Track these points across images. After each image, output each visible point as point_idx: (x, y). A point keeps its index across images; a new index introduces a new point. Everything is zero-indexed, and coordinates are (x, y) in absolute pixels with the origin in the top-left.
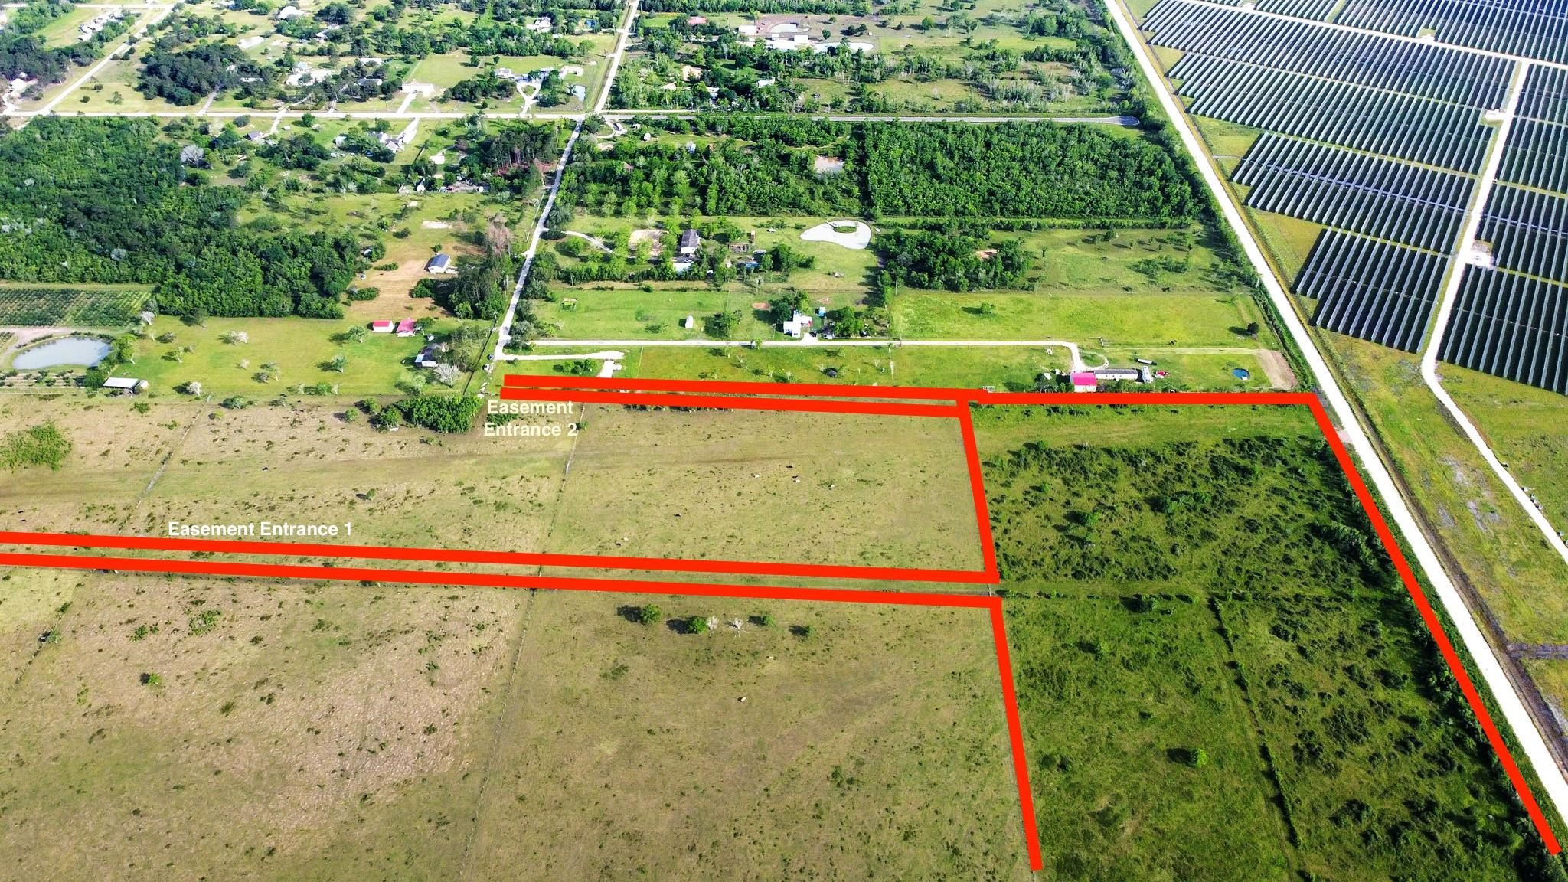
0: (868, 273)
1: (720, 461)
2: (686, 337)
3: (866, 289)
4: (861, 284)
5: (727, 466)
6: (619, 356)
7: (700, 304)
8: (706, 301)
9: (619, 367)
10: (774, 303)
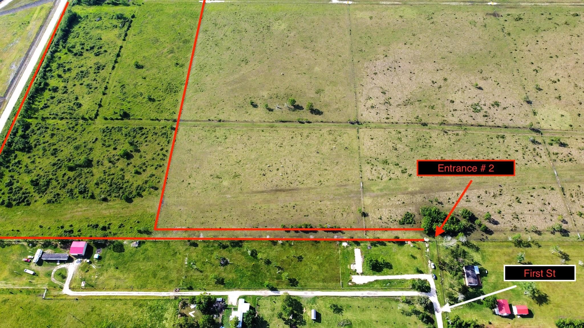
1: (288, 190)
5: (284, 187)
6: (354, 279)
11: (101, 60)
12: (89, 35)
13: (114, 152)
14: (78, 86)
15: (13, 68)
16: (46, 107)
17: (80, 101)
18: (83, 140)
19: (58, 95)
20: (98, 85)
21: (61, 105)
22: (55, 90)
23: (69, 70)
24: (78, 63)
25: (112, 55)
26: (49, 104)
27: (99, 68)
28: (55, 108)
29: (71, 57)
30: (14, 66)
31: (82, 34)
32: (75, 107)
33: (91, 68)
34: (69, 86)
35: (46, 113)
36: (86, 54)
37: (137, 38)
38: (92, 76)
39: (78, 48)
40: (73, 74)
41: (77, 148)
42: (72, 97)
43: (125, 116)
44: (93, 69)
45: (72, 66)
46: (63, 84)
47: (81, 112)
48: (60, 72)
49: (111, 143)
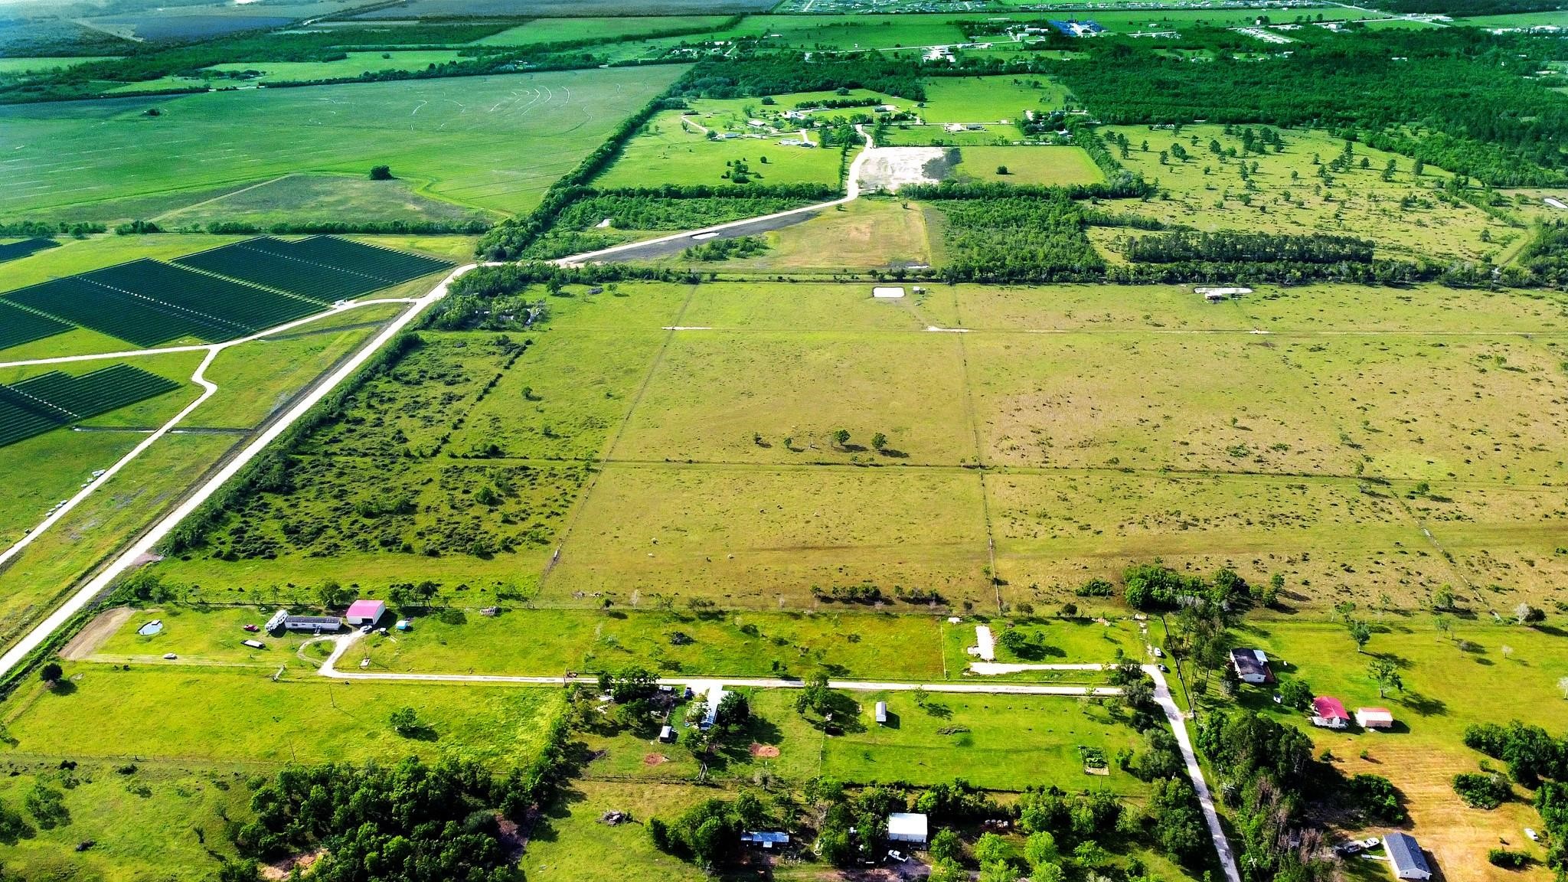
0: (555, 824)
1: (829, 548)
2: (882, 696)
3: (577, 785)
4: (579, 797)
5: (820, 544)
6: (977, 667)
7: (867, 756)
8: (857, 764)
9: (971, 651)
10: (744, 757)
11: (457, 390)
12: (438, 363)
13: (464, 496)
14: (405, 419)
15: (281, 397)
16: (335, 441)
17: (406, 435)
18: (402, 481)
19: (363, 428)
20: (445, 418)
21: (366, 439)
22: (359, 422)
23: (391, 400)
24: (410, 392)
25: (480, 384)
26: (341, 438)
27: (451, 398)
29: (397, 386)
31: (424, 361)
32: (394, 442)
33: (435, 398)
34: (388, 418)
35: (333, 448)
36: (428, 383)
37: (533, 367)
38: (435, 407)
39: (414, 376)
40: (399, 404)
42: (389, 431)
43: (495, 453)
44: (439, 399)
45: (398, 396)
46: (375, 416)
47: (406, 448)
48: (373, 402)
49: (460, 485)
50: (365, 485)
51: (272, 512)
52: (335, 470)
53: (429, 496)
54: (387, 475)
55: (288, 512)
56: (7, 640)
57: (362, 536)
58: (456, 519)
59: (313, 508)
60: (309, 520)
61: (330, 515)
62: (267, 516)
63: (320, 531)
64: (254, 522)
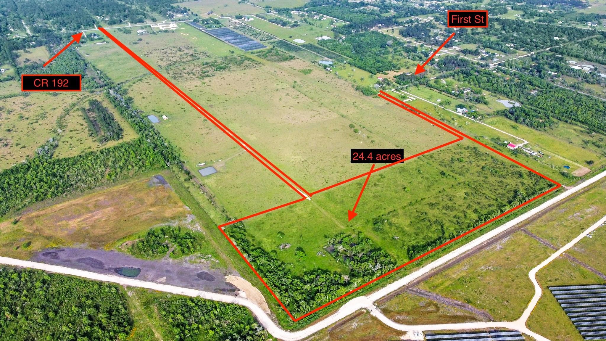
11: (427, 209)
12: (417, 231)
13: (465, 165)
14: (458, 203)
15: (501, 246)
16: (490, 206)
17: (464, 195)
18: (479, 178)
19: (476, 206)
20: (444, 197)
21: (479, 201)
22: (475, 211)
23: (455, 217)
24: (445, 217)
25: (415, 207)
26: (487, 206)
27: (431, 205)
28: (485, 201)
29: (447, 224)
30: (498, 247)
31: (421, 236)
32: (470, 194)
33: (438, 209)
34: (464, 208)
35: (492, 202)
36: (434, 219)
37: (386, 206)
38: (442, 204)
39: (434, 227)
40: (454, 213)
41: (486, 177)
42: (468, 201)
43: (443, 174)
44: (438, 207)
45: (451, 218)
46: (468, 211)
47: (468, 190)
48: (463, 220)
49: (463, 169)
50: (491, 182)
51: (525, 186)
52: (497, 192)
53: (474, 169)
54: (482, 183)
55: (520, 184)
56: (603, 182)
57: (502, 166)
58: (473, 160)
59: (512, 182)
60: (515, 178)
61: (508, 177)
62: (527, 185)
63: (512, 173)
64: (531, 185)
